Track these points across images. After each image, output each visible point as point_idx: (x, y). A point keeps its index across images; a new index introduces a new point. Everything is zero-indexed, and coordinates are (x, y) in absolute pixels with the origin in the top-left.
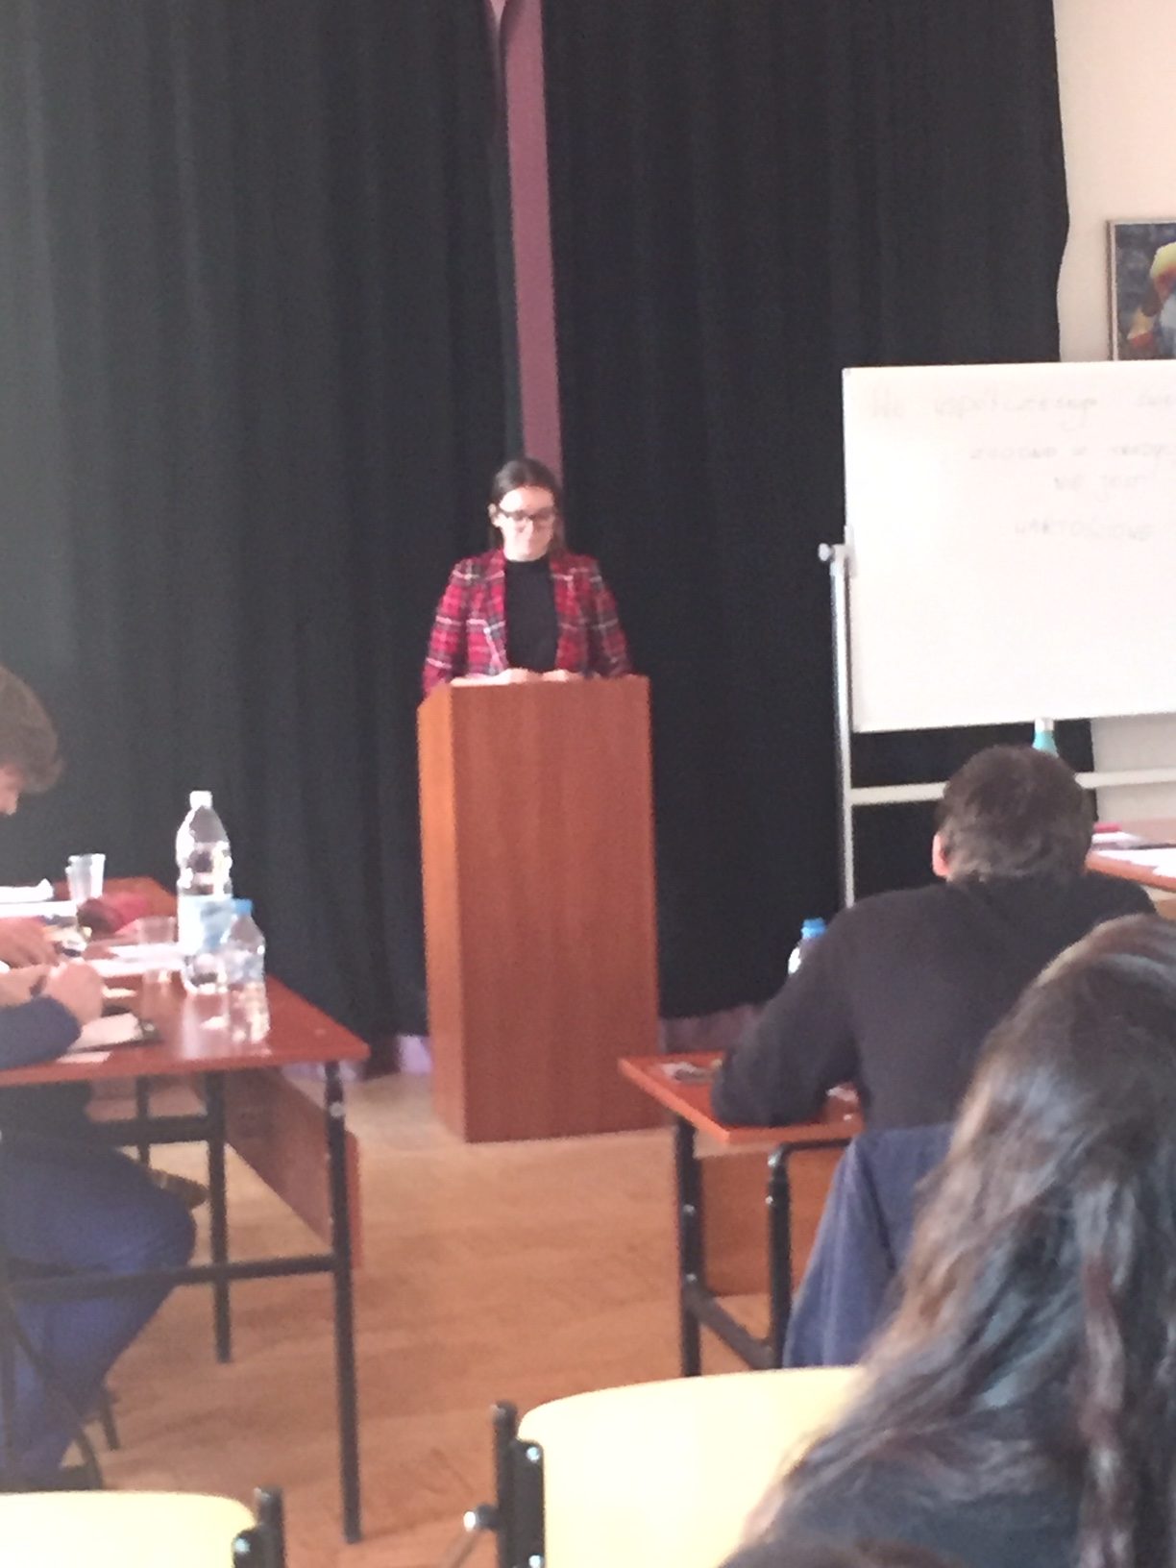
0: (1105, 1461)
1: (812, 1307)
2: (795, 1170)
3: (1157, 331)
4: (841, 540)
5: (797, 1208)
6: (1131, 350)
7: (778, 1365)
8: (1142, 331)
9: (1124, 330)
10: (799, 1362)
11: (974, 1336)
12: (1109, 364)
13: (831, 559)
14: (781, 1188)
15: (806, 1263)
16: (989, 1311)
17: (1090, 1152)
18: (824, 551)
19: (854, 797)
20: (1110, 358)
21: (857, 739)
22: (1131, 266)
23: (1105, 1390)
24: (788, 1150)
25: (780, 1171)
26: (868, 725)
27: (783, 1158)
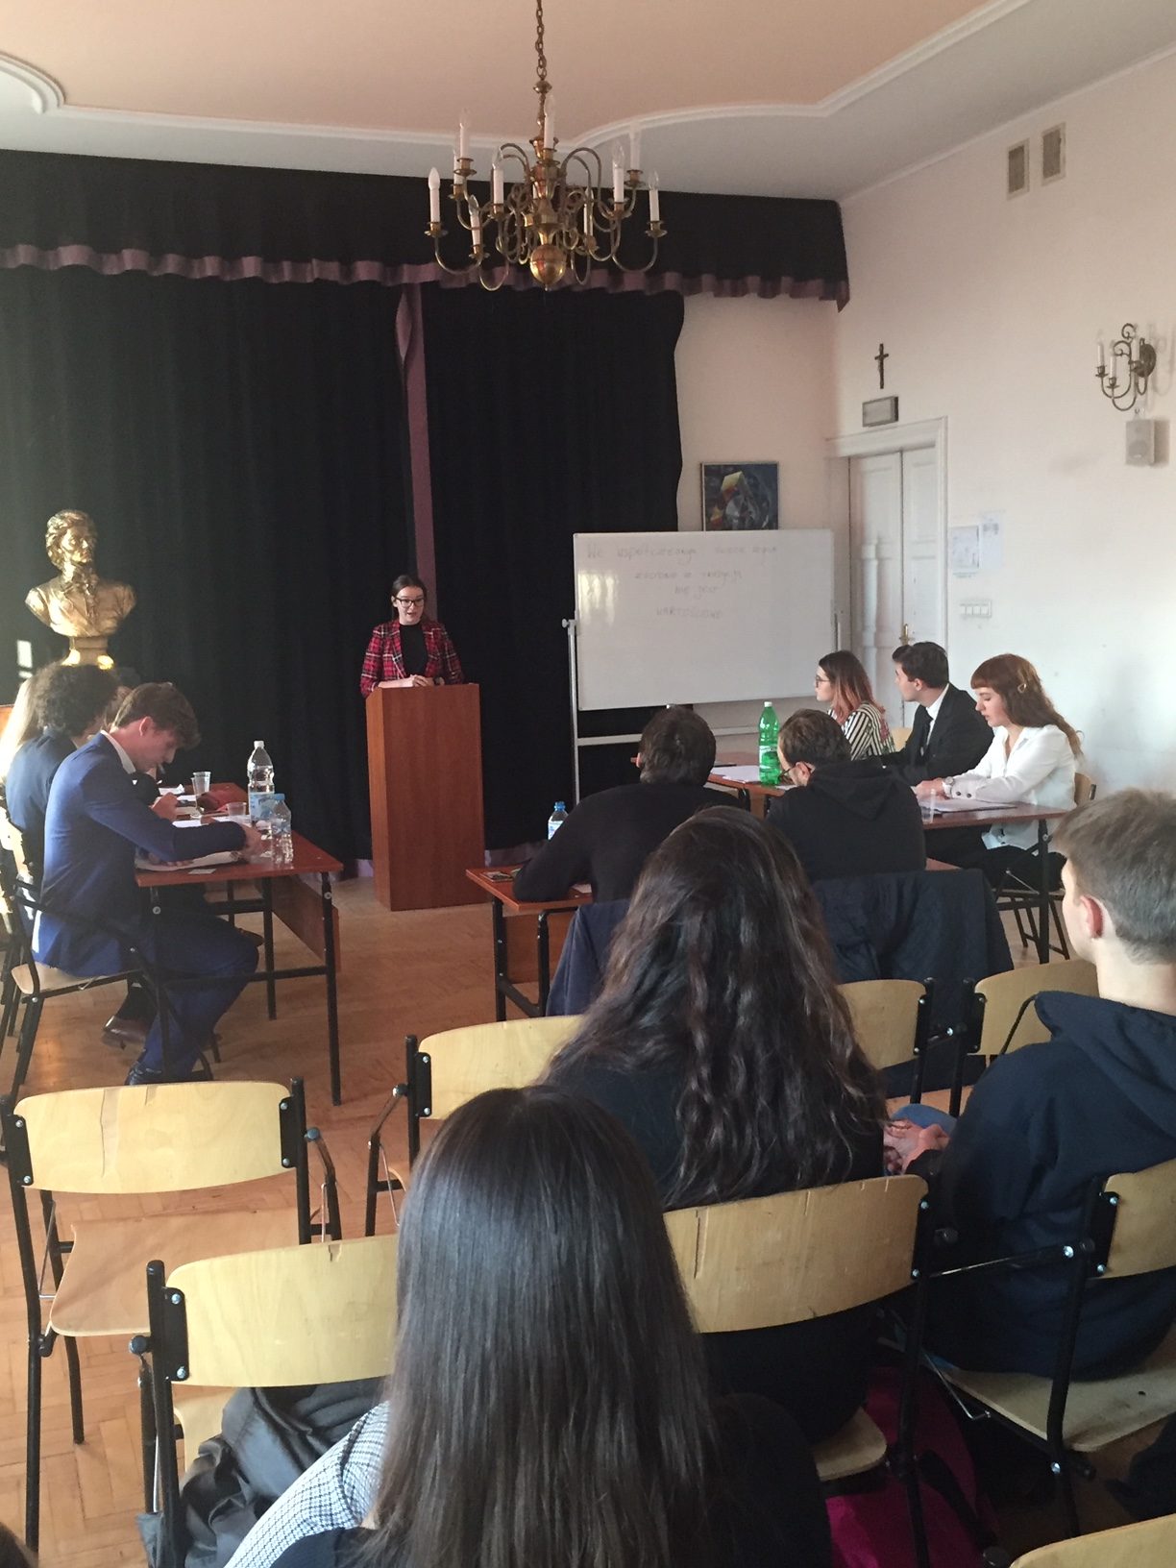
0: (700, 1039)
1: (559, 988)
2: (550, 922)
3: (725, 517)
4: (574, 618)
5: (552, 940)
6: (712, 527)
7: (543, 1015)
8: (717, 517)
9: (708, 516)
10: (553, 1014)
11: (638, 987)
12: (701, 533)
13: (568, 626)
14: (544, 930)
15: (556, 967)
16: (644, 975)
17: (692, 898)
18: (564, 623)
19: (579, 742)
20: (703, 530)
21: (579, 712)
22: (712, 484)
23: (700, 1003)
24: (547, 913)
25: (544, 922)
26: (584, 708)
27: (545, 918)
